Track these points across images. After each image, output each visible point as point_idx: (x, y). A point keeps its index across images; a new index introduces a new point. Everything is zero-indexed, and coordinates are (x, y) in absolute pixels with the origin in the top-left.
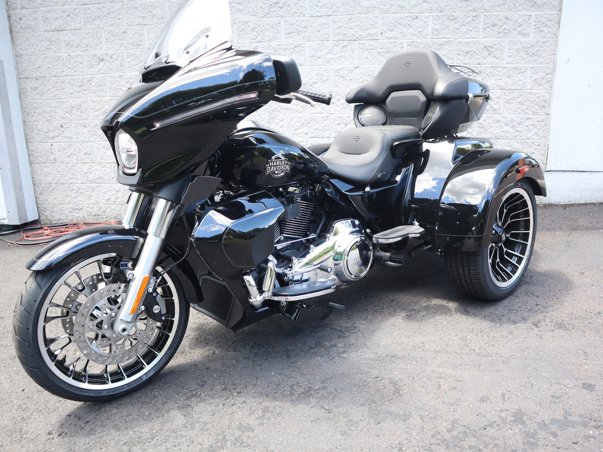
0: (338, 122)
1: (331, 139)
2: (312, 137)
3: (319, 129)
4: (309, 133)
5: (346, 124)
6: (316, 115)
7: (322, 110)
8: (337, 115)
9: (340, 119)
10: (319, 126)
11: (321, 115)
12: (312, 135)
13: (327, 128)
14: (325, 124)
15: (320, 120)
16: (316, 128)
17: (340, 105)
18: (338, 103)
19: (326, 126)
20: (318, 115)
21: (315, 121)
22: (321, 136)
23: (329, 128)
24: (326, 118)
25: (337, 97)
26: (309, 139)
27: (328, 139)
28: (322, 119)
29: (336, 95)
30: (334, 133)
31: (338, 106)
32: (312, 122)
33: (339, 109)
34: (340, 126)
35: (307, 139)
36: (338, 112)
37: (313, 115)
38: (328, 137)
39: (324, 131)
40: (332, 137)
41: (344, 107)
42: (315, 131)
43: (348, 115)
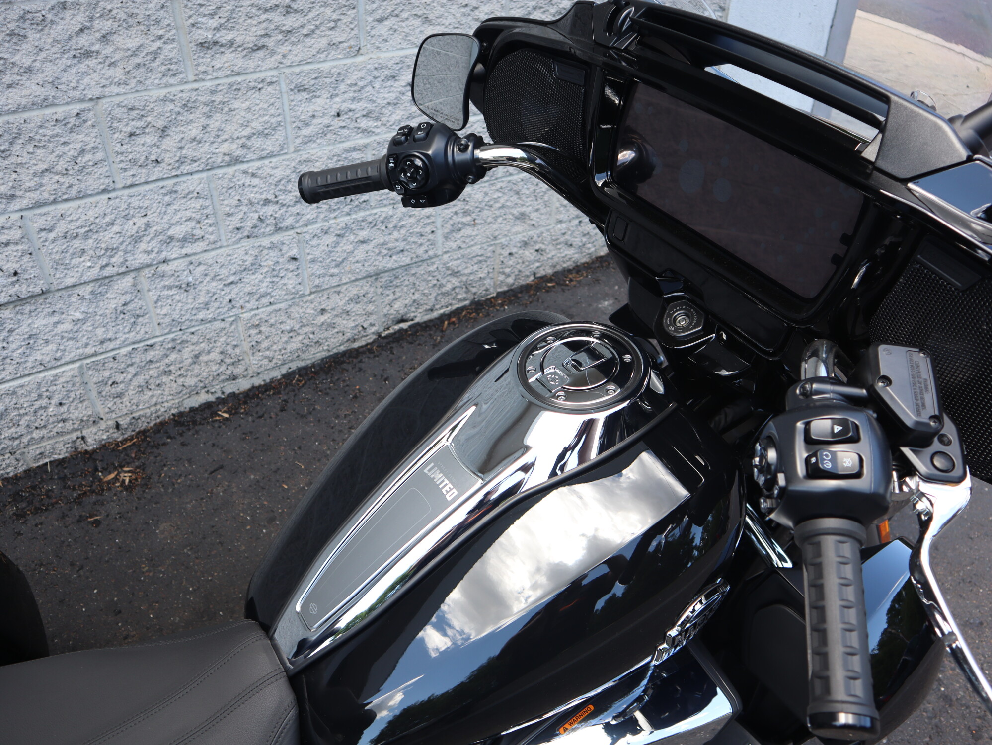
0: (129, 129)
1: (119, 193)
2: (38, 205)
3: (59, 168)
4: (18, 193)
5: (164, 129)
6: (26, 115)
7: (50, 92)
8: (117, 100)
9: (134, 113)
10: (52, 158)
11: (48, 111)
12: (35, 196)
13: (88, 157)
14: (78, 146)
15: (49, 132)
16: (42, 167)
17: (117, 56)
18: (108, 50)
19: (83, 151)
20: (36, 115)
21: (31, 139)
22: (73, 192)
23: (100, 155)
24: (72, 121)
25: (97, 24)
26: (23, 213)
27: (105, 197)
28: (57, 130)
29: (91, 19)
30: (125, 170)
31: (112, 64)
32: (17, 147)
33: (118, 73)
34: (140, 140)
35: (19, 215)
36: (121, 90)
37: (11, 118)
38: (104, 191)
39: (81, 171)
40: (119, 185)
41: (138, 66)
42: (45, 180)
43: (163, 92)
